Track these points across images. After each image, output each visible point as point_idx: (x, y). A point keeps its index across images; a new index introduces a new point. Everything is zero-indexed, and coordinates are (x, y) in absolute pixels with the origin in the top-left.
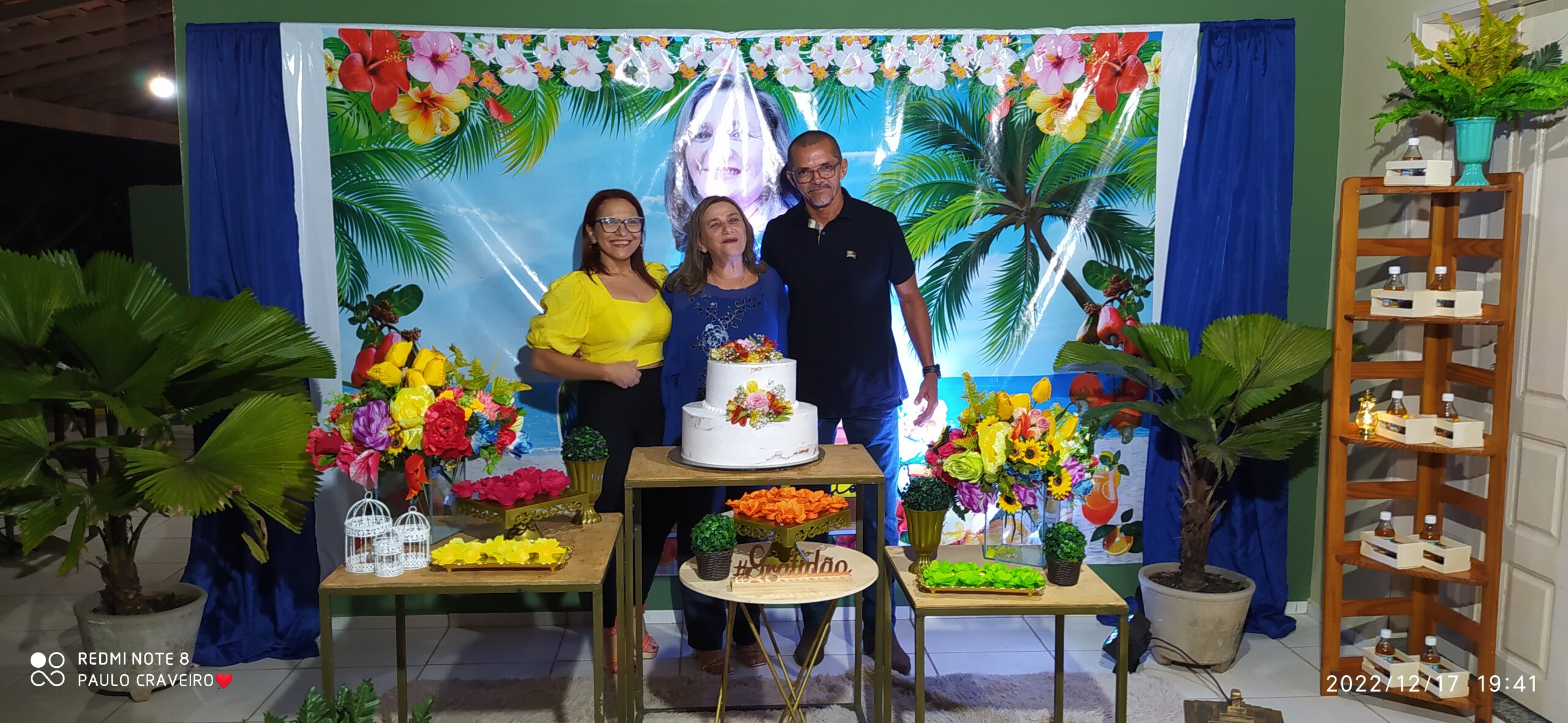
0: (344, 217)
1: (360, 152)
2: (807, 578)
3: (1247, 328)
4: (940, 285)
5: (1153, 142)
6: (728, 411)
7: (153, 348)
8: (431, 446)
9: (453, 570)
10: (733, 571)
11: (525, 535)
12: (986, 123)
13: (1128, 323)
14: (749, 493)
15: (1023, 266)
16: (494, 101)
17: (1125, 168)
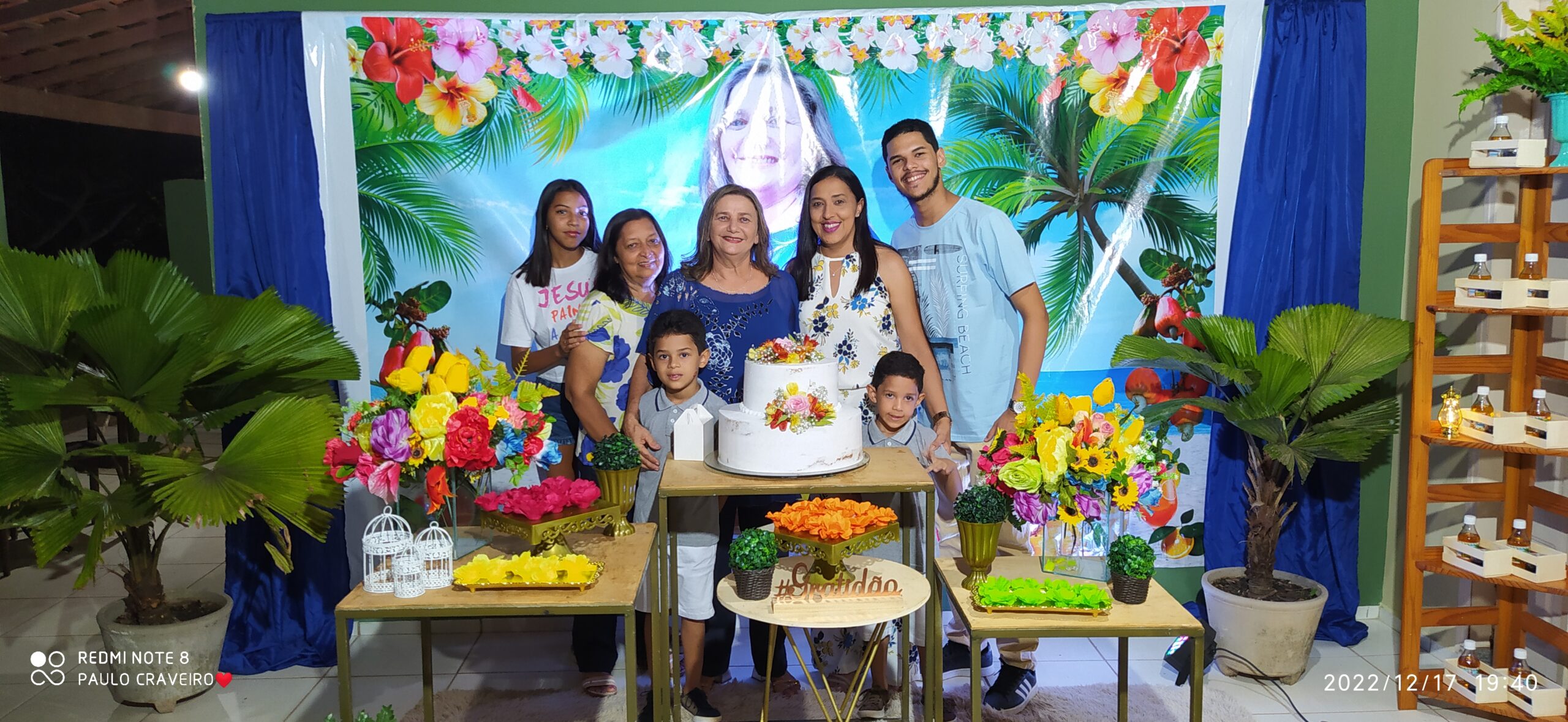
0: (370, 211)
1: (386, 145)
2: (855, 599)
3: (1318, 319)
5: (1214, 124)
6: (767, 415)
7: (171, 351)
8: (453, 457)
9: (477, 590)
10: (774, 592)
11: (553, 550)
12: (1037, 105)
13: (1188, 314)
14: (791, 504)
15: (1076, 255)
16: (522, 90)
17: (1185, 150)
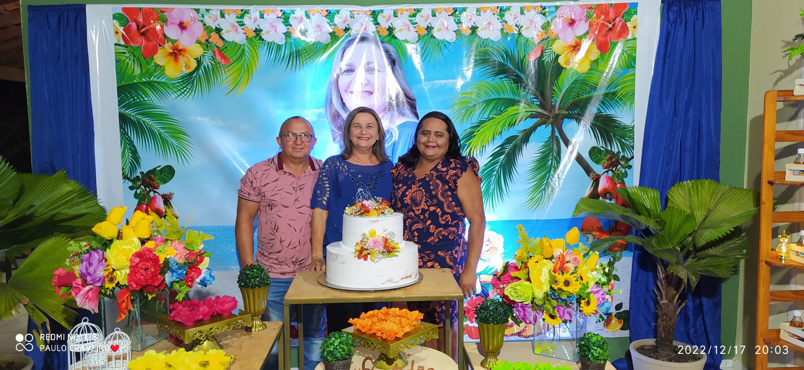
0: (126, 123)
1: (136, 83)
3: (697, 188)
4: (498, 162)
5: (633, 72)
6: (356, 250)
12: (527, 61)
13: (618, 185)
15: (551, 150)
16: (218, 51)
17: (615, 88)
